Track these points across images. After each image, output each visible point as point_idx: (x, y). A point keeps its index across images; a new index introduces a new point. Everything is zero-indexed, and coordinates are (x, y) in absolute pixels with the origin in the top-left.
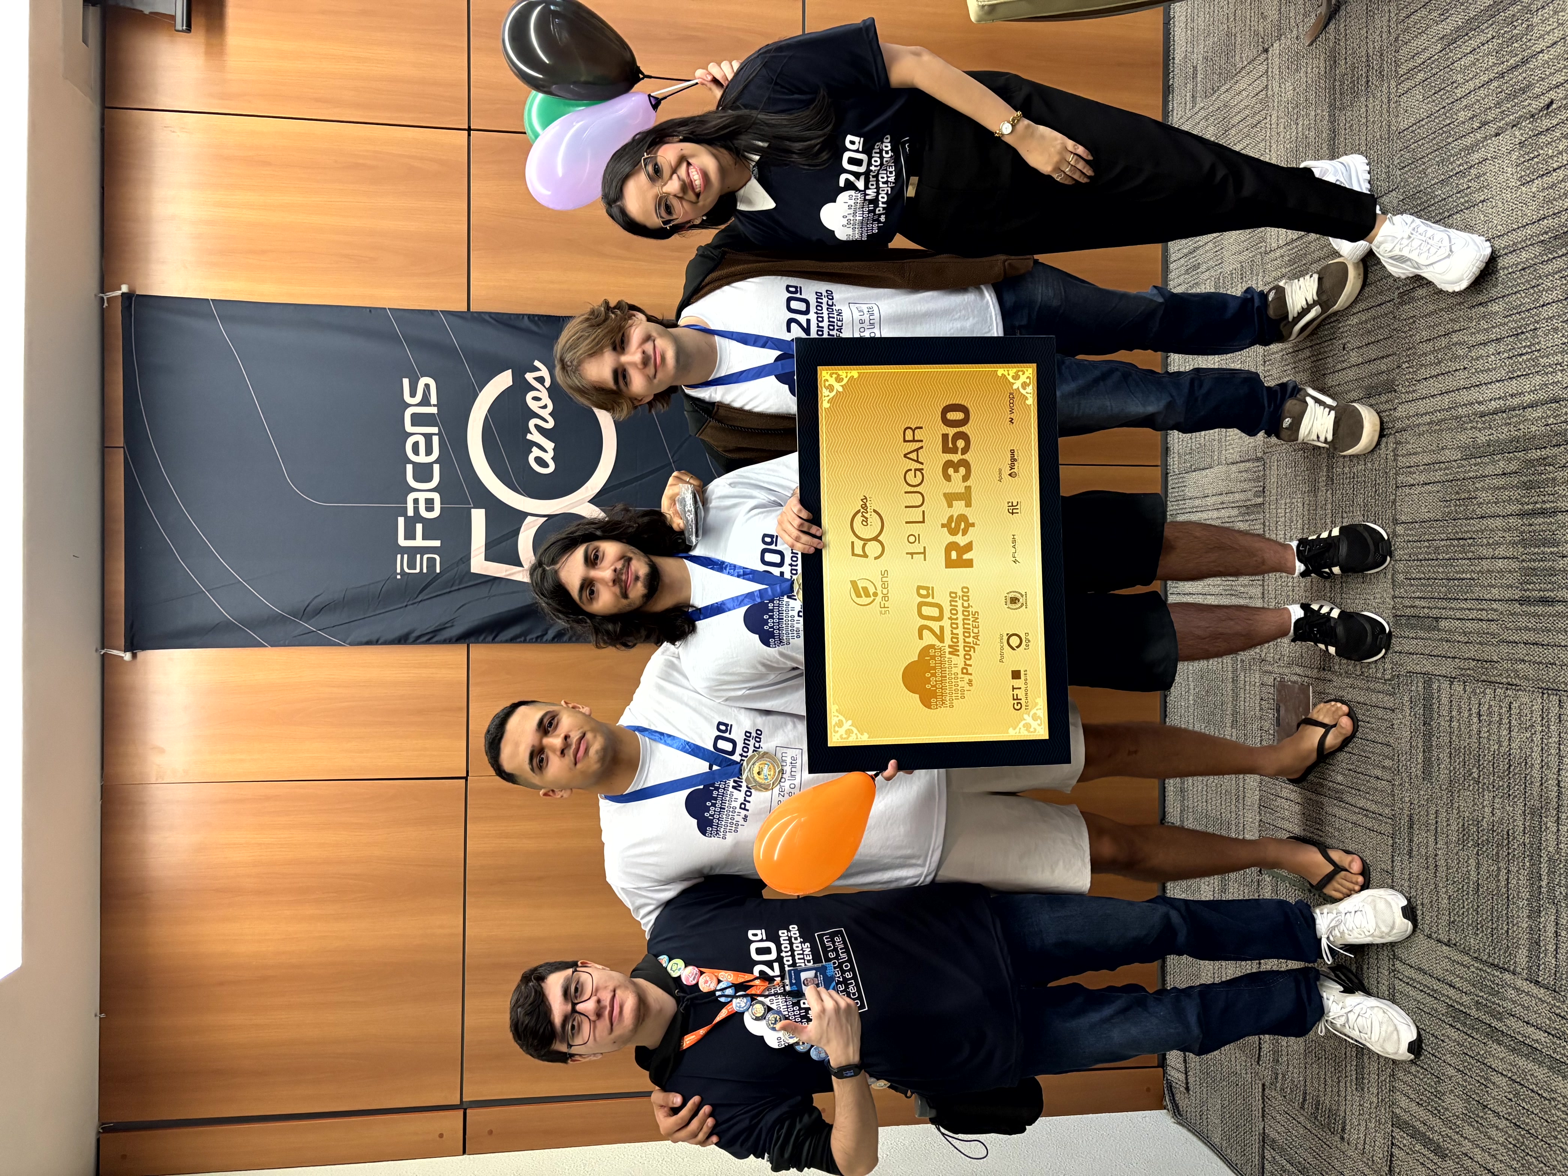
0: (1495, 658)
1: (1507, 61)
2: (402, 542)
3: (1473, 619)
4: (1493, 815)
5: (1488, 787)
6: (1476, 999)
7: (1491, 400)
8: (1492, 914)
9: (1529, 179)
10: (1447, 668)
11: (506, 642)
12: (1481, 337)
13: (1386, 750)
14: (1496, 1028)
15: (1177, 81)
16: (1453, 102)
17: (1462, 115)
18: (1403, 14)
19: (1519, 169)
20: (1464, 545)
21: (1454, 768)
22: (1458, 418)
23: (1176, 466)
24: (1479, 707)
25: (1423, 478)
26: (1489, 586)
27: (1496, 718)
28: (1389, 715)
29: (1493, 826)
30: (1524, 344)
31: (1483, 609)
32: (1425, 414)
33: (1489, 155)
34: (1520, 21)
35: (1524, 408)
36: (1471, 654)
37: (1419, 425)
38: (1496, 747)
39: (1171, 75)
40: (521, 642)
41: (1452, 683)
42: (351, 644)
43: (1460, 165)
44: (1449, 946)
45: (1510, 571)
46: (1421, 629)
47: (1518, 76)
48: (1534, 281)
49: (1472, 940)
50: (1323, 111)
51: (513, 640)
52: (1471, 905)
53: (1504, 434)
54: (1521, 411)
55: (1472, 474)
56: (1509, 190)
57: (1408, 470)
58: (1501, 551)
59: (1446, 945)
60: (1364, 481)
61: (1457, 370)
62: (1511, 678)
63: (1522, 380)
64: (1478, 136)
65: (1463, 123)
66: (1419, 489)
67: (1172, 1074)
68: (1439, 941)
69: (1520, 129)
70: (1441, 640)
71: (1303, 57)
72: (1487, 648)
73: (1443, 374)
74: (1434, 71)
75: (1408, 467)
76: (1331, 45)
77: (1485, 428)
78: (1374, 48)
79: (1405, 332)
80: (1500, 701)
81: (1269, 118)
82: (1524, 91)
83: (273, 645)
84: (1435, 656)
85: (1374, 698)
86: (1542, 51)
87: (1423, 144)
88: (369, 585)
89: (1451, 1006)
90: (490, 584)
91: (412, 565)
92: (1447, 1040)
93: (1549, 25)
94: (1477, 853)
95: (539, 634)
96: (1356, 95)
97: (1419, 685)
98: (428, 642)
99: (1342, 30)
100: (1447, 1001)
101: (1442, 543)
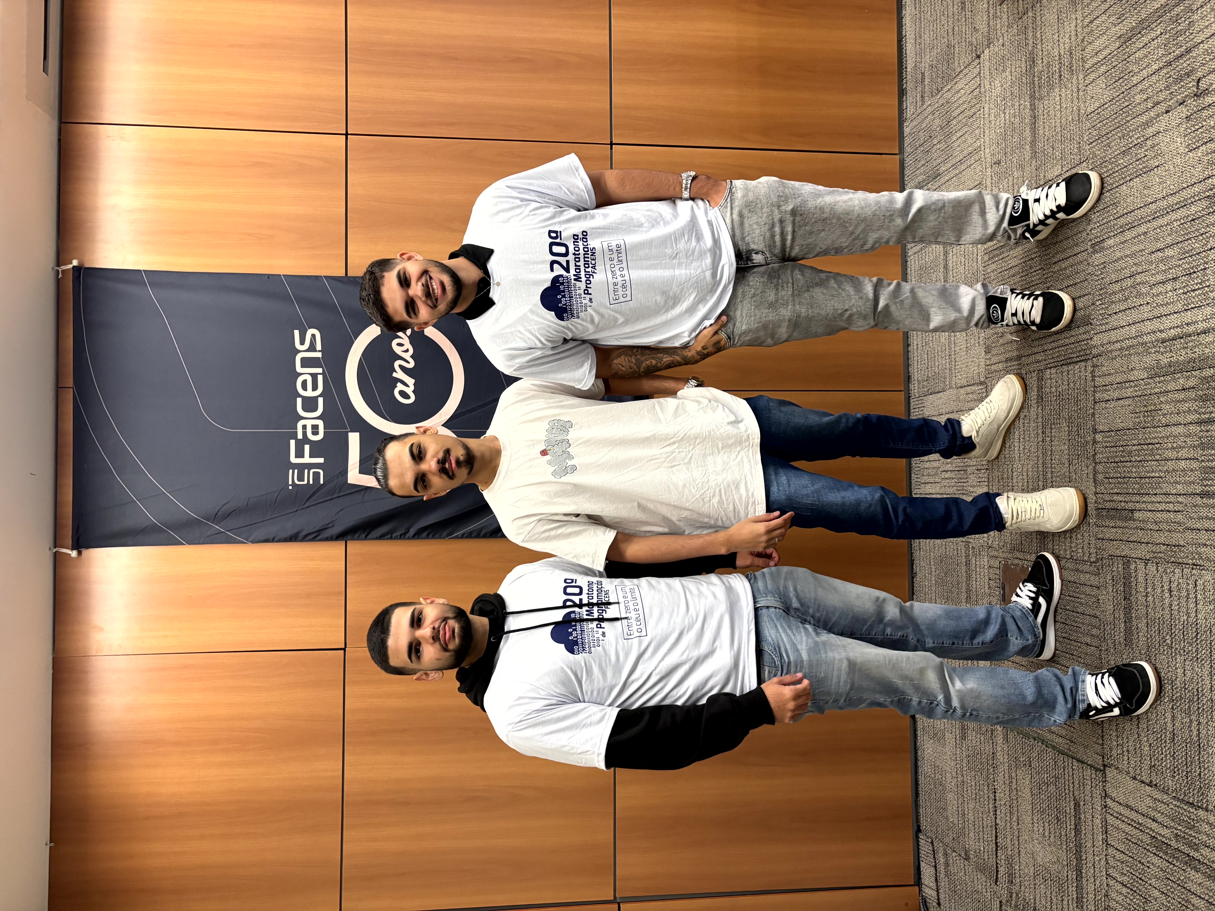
0: (1182, 543)
1: (1174, 52)
2: (293, 460)
3: (1162, 511)
4: (1185, 675)
5: (1179, 652)
6: (1175, 832)
7: (1170, 328)
8: (1186, 759)
9: (1195, 147)
10: (1142, 551)
11: (376, 539)
12: (1159, 278)
13: (1094, 621)
14: (1193, 857)
15: (909, 85)
16: (1130, 88)
17: (1138, 98)
18: (1087, 21)
19: (1186, 138)
20: (1153, 448)
21: (1151, 636)
22: (1143, 344)
23: (916, 391)
24: (1170, 584)
25: (1116, 395)
26: (1174, 482)
27: (1184, 594)
28: (1095, 592)
29: (1185, 685)
30: (1196, 282)
31: (1170, 502)
32: (1117, 342)
33: (1162, 129)
34: (1183, 19)
35: (1198, 334)
36: (1162, 540)
37: (1111, 351)
38: (1186, 618)
39: (904, 81)
40: (388, 539)
41: (1146, 564)
42: (253, 542)
43: (1137, 138)
44: (1151, 786)
45: (1192, 470)
46: (1119, 520)
47: (1184, 64)
48: (1203, 230)
49: (1170, 781)
50: (1025, 101)
51: (381, 537)
52: (1168, 752)
53: (1182, 356)
54: (1196, 337)
55: (1157, 390)
56: (1179, 156)
57: (1104, 388)
58: (1183, 453)
59: (1149, 785)
60: (1068, 399)
61: (1141, 305)
62: (1196, 559)
63: (1195, 311)
64: (1152, 114)
65: (1140, 104)
66: (1113, 404)
67: (926, 891)
68: (1142, 782)
69: (1186, 106)
70: (1137, 528)
71: (1008, 60)
72: (1174, 535)
73: (1129, 309)
74: (1114, 64)
75: (1104, 386)
76: (1030, 48)
77: (1166, 352)
78: (1065, 48)
79: (1097, 276)
80: (1187, 579)
81: (982, 110)
82: (1188, 75)
83: (190, 543)
84: (1131, 542)
85: (1083, 578)
86: (1202, 42)
87: (1107, 123)
88: (267, 494)
89: (1154, 837)
90: (364, 491)
91: (300, 478)
92: (1151, 867)
93: (1208, 20)
94: (1172, 708)
95: (403, 532)
96: (1052, 87)
97: (1119, 566)
98: (313, 539)
99: (1039, 36)
100: (1151, 833)
101: (1134, 448)
